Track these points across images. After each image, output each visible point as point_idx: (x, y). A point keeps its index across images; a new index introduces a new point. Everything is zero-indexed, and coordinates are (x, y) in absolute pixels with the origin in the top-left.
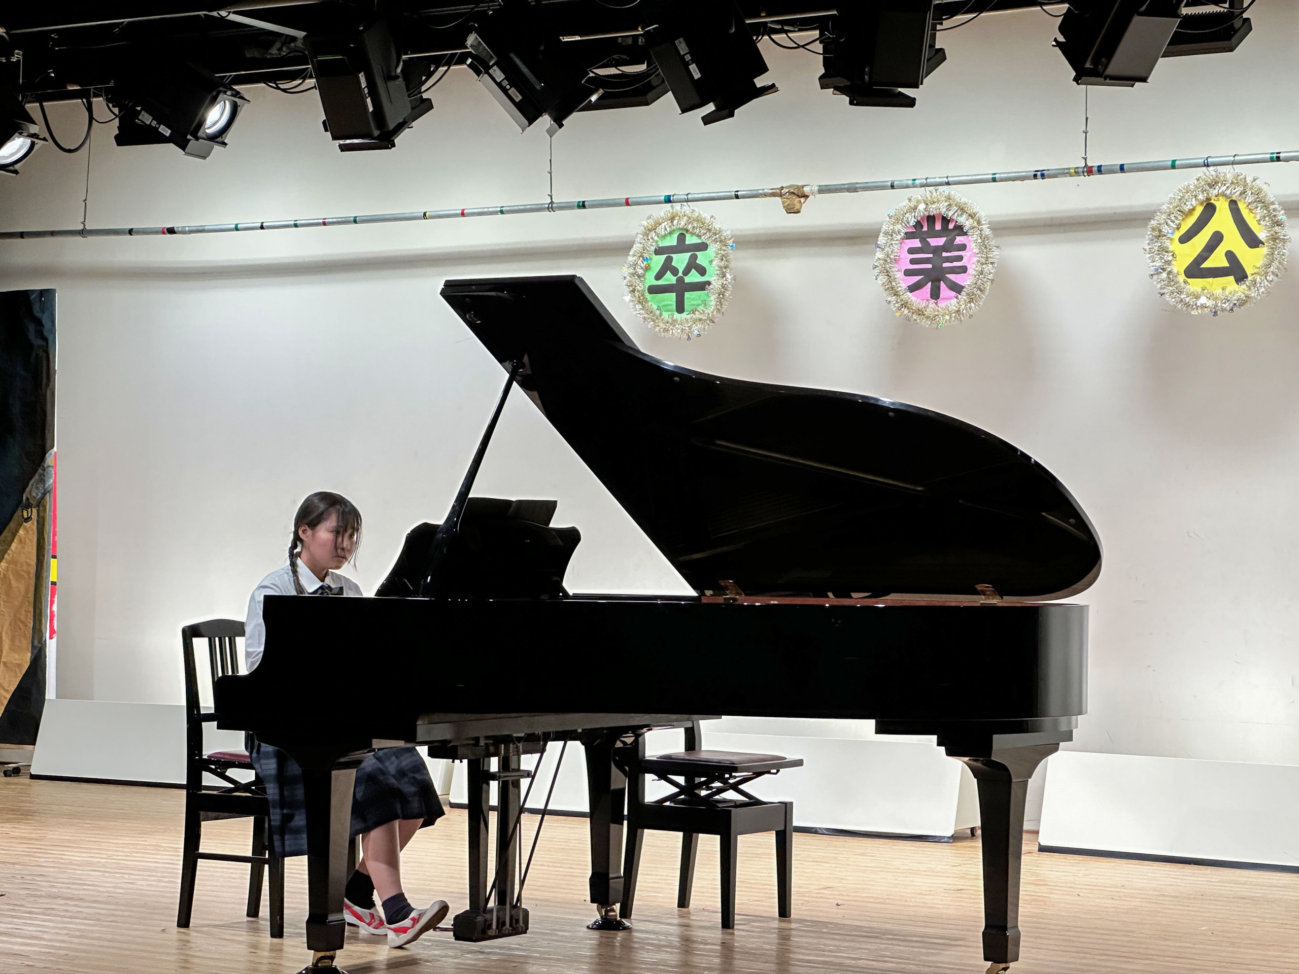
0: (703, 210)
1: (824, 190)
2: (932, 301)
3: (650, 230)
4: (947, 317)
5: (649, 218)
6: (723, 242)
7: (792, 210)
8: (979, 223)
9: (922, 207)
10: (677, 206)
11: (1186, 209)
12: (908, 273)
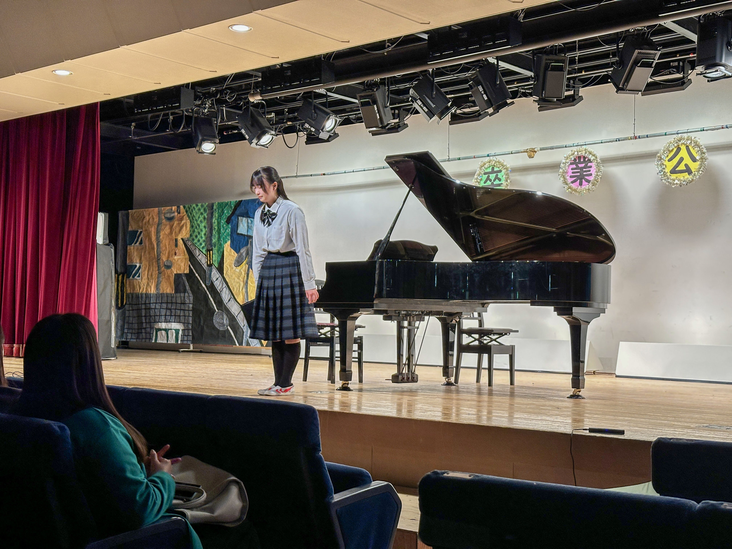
0: (500, 158)
1: (541, 149)
2: (580, 186)
3: (482, 166)
4: (585, 192)
5: (482, 162)
6: (507, 169)
7: (530, 157)
8: (596, 158)
9: (576, 153)
10: (491, 158)
11: (671, 149)
12: (571, 177)
